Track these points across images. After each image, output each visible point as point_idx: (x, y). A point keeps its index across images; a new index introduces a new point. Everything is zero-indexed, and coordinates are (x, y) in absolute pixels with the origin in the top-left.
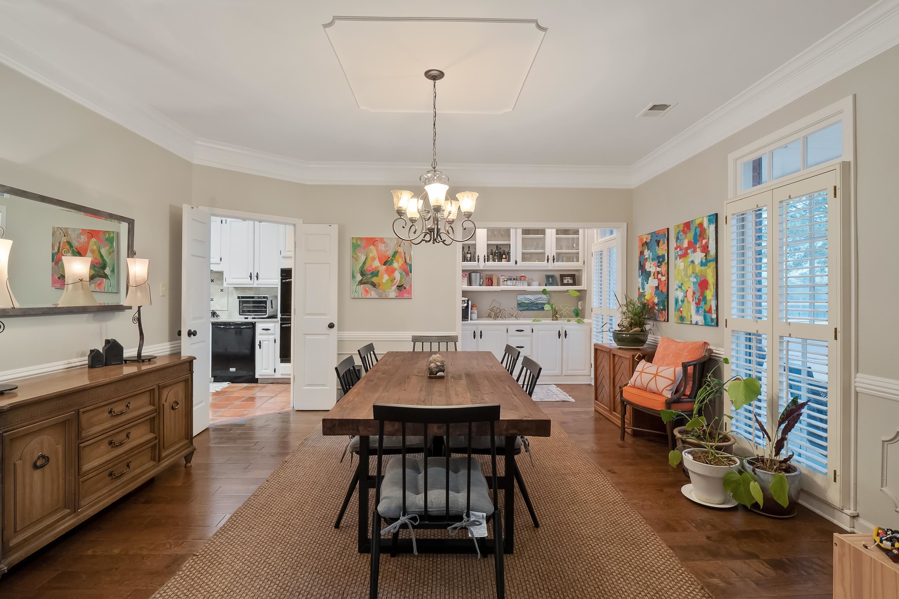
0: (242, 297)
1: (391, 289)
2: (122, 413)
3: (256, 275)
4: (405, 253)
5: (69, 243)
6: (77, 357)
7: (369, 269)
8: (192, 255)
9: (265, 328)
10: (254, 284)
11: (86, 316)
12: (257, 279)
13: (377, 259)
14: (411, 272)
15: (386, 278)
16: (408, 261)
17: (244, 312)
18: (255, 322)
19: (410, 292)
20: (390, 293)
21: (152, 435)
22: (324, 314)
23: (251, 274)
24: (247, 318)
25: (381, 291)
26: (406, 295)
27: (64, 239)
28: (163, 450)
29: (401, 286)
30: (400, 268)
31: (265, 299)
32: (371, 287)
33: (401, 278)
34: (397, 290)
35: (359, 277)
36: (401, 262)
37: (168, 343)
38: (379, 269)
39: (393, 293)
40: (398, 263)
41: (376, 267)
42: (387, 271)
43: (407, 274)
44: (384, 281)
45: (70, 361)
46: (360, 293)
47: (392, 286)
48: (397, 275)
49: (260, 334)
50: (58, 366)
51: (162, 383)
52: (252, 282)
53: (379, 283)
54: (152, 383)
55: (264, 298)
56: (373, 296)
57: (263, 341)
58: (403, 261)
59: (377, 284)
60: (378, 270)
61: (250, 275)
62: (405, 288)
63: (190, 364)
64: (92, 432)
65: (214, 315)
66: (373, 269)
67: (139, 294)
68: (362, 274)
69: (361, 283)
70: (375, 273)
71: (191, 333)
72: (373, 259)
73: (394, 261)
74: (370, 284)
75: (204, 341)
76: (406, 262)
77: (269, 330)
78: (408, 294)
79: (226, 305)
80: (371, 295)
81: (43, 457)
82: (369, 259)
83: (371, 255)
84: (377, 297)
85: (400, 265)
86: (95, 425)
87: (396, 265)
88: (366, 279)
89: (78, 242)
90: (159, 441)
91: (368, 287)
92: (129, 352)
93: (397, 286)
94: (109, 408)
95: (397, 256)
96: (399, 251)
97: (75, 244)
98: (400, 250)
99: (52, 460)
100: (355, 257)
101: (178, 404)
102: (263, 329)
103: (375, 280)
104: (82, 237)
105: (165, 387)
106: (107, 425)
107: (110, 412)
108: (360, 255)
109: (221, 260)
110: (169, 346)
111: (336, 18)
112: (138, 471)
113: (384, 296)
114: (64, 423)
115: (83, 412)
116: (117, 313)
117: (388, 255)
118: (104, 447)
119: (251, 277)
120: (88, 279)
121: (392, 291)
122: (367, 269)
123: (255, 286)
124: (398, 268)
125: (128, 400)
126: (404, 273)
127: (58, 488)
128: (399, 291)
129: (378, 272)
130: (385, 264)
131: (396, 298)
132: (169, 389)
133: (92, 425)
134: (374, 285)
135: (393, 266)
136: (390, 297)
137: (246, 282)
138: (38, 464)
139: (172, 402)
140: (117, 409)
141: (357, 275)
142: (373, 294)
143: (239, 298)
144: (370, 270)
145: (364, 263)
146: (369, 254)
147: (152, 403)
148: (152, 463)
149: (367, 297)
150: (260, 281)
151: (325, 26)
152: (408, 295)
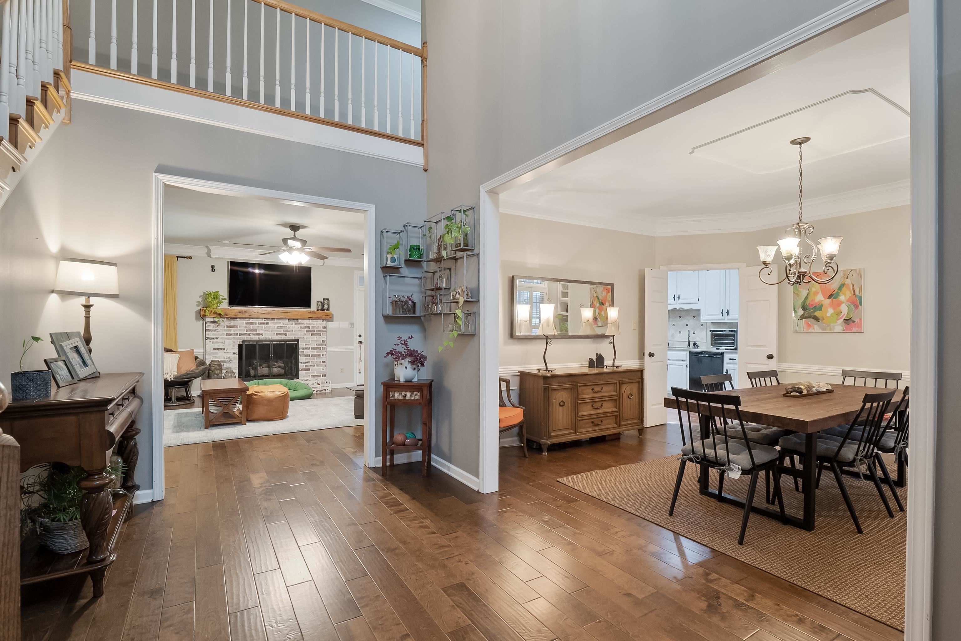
0: (714, 331)
1: (837, 323)
2: (598, 392)
3: (727, 311)
4: (853, 285)
5: (597, 297)
6: (585, 362)
7: (811, 303)
8: (652, 302)
9: (731, 358)
10: (725, 320)
11: (589, 340)
12: (728, 315)
13: (820, 293)
14: (861, 304)
15: (830, 311)
16: (857, 293)
17: (716, 343)
18: (723, 353)
19: (860, 326)
20: (836, 327)
21: (615, 409)
22: (764, 346)
23: (722, 310)
24: (718, 349)
25: (824, 325)
26: (854, 329)
27: (595, 295)
28: (622, 421)
29: (849, 319)
30: (848, 301)
31: (734, 333)
32: (813, 321)
33: (849, 311)
34: (844, 324)
35: (801, 312)
36: (849, 294)
37: (638, 361)
38: (823, 302)
39: (839, 326)
40: (845, 297)
41: (819, 301)
42: (831, 305)
43: (856, 307)
44: (829, 314)
45: (582, 363)
46: (802, 327)
47: (838, 320)
48: (844, 309)
49: (728, 363)
50: (577, 365)
51: (622, 380)
52: (723, 318)
53: (823, 317)
54: (615, 379)
55: (732, 331)
56: (816, 330)
57: (729, 369)
58: (851, 294)
59: (820, 318)
60: (822, 304)
61: (721, 312)
62: (854, 322)
63: (641, 372)
64: (583, 397)
65: (695, 346)
66: (816, 303)
67: (613, 328)
68: (804, 308)
69: (802, 317)
70: (819, 307)
71: (651, 355)
72: (816, 293)
73: (840, 294)
74: (813, 318)
75: (663, 361)
76: (854, 294)
77: (735, 360)
78: (858, 327)
79: (705, 337)
80: (814, 329)
81: (562, 401)
82: (811, 294)
83: (814, 289)
84: (821, 331)
85: (848, 297)
86: (585, 394)
87: (842, 298)
88: (808, 313)
89: (602, 296)
90: (620, 414)
91: (810, 321)
92: (608, 362)
93: (844, 319)
94: (592, 387)
95: (844, 289)
96: (846, 283)
97: (600, 297)
98: (848, 282)
99: (566, 404)
100: (796, 292)
101: (632, 396)
102: (729, 359)
103: (817, 314)
104: (604, 292)
105: (623, 383)
106: (590, 396)
107: (592, 390)
108: (802, 290)
109: (698, 300)
110: (638, 363)
111: (694, 148)
112: (606, 427)
113: (828, 330)
114: (571, 389)
115: (580, 386)
116: (605, 339)
117: (833, 289)
118: (589, 406)
119: (722, 313)
120: (592, 320)
121: (838, 325)
122: (809, 303)
123: (726, 321)
124: (845, 301)
125: (602, 386)
126: (852, 306)
127: (569, 418)
128: (847, 325)
129: (822, 306)
130: (830, 297)
131: (843, 332)
132: (627, 385)
133: (584, 394)
134: (817, 319)
135: (839, 299)
136: (835, 331)
137: (719, 318)
138: (561, 404)
139: (628, 394)
140: (597, 389)
141: (798, 309)
142: (816, 327)
143: (710, 331)
144: (812, 305)
145: (807, 298)
146: (811, 289)
147: (616, 391)
148: (615, 425)
149: (810, 331)
150: (730, 316)
151: (691, 153)
152: (857, 329)
